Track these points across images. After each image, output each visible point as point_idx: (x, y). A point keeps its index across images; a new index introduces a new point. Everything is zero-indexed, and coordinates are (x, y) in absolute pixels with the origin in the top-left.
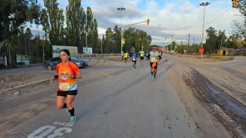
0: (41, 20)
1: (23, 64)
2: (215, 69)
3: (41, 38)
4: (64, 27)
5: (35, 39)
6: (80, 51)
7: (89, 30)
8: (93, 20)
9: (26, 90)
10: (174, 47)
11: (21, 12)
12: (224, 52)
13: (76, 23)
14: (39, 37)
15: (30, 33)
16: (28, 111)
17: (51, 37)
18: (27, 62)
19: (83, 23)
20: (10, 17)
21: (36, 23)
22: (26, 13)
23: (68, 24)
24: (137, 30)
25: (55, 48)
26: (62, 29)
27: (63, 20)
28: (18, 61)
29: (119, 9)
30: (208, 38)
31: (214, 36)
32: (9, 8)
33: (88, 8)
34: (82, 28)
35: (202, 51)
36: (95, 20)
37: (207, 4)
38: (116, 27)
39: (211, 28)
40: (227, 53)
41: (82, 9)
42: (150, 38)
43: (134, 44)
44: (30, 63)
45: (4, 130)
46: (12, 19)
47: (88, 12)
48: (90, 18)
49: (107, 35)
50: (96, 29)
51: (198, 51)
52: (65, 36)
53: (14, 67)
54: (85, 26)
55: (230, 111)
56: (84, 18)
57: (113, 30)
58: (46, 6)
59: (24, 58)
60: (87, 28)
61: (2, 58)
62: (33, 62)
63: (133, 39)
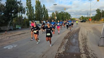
5: (23, 20)
7: (44, 14)
8: (46, 9)
11: (16, 9)
13: (39, 11)
14: (25, 18)
17: (29, 18)
18: (20, 28)
19: (42, 11)
20: (12, 11)
21: (22, 13)
23: (36, 12)
24: (65, 12)
26: (34, 14)
27: (34, 11)
28: (17, 28)
29: (54, 5)
30: (97, 14)
31: (100, 12)
32: (12, 8)
33: (44, 5)
34: (41, 13)
38: (56, 11)
39: (98, 9)
41: (41, 5)
42: (70, 16)
44: (21, 28)
46: (13, 12)
47: (44, 7)
48: (44, 9)
49: (52, 15)
50: (47, 13)
52: (35, 17)
53: (15, 30)
54: (43, 12)
56: (42, 9)
57: (55, 13)
58: (27, 5)
59: (19, 26)
60: (43, 13)
61: (11, 27)
63: (62, 16)
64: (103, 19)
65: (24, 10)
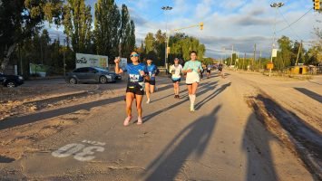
0: (63, 18)
1: (38, 75)
2: (286, 89)
3: (62, 44)
4: (92, 30)
5: (54, 44)
6: (111, 62)
7: (124, 34)
8: (129, 21)
9: (44, 104)
10: (234, 61)
11: (38, 8)
12: (301, 69)
13: (107, 24)
14: (59, 42)
15: (47, 36)
16: (49, 127)
17: (74, 43)
18: (43, 74)
19: (116, 25)
20: (23, 14)
21: (56, 23)
22: (44, 9)
23: (97, 26)
24: (187, 37)
25: (79, 56)
26: (89, 33)
27: (91, 21)
28: (31, 72)
29: (164, 8)
30: (280, 50)
31: (289, 48)
33: (124, 6)
34: (115, 32)
35: (270, 66)
36: (132, 22)
37: (280, 5)
38: (160, 32)
39: (284, 37)
40: (304, 71)
41: (116, 7)
42: (203, 49)
43: (182, 56)
44: (47, 75)
45: (23, 146)
46: (25, 17)
47: (123, 11)
48: (125, 19)
49: (146, 43)
50: (133, 33)
51: (265, 67)
52: (92, 42)
53: (26, 79)
54: (119, 29)
55: (302, 138)
56: (118, 19)
57: (154, 36)
58: (69, 1)
59: (39, 68)
60: (121, 32)
61: (11, 67)
62: (51, 74)
63: (181, 49)
64: (297, 68)
65: (65, 14)
